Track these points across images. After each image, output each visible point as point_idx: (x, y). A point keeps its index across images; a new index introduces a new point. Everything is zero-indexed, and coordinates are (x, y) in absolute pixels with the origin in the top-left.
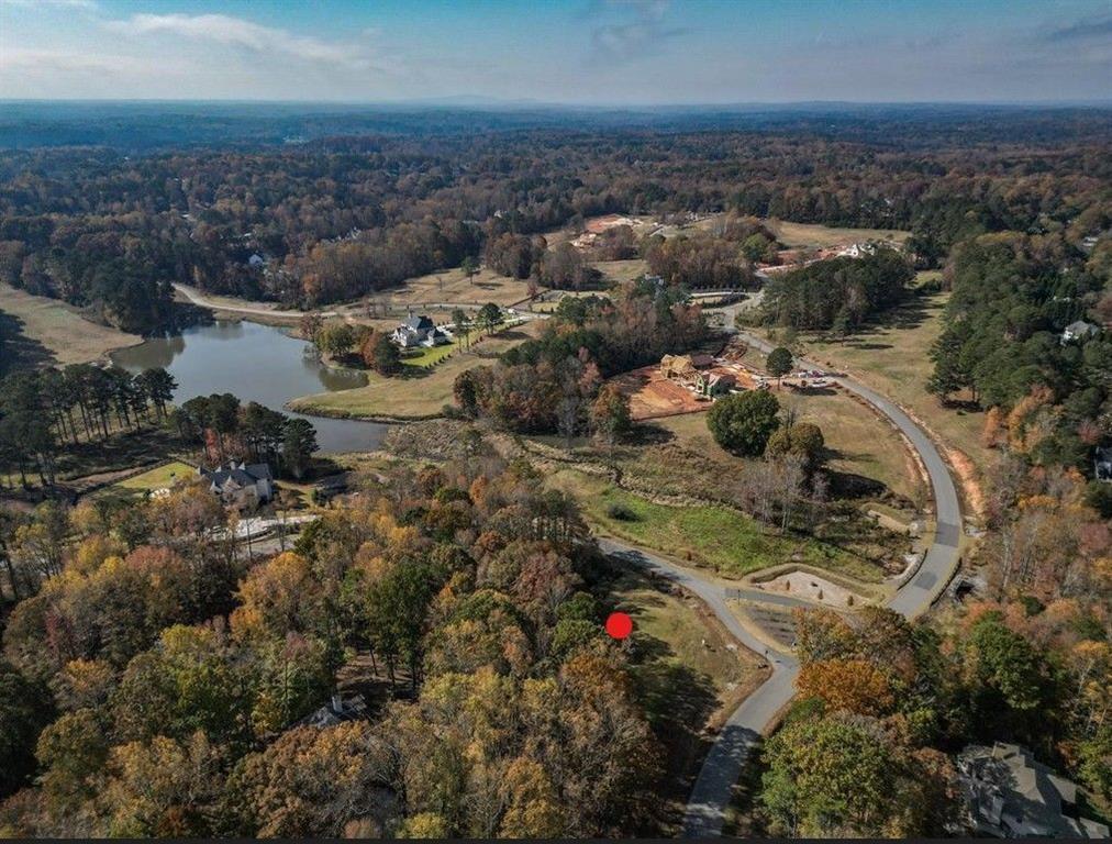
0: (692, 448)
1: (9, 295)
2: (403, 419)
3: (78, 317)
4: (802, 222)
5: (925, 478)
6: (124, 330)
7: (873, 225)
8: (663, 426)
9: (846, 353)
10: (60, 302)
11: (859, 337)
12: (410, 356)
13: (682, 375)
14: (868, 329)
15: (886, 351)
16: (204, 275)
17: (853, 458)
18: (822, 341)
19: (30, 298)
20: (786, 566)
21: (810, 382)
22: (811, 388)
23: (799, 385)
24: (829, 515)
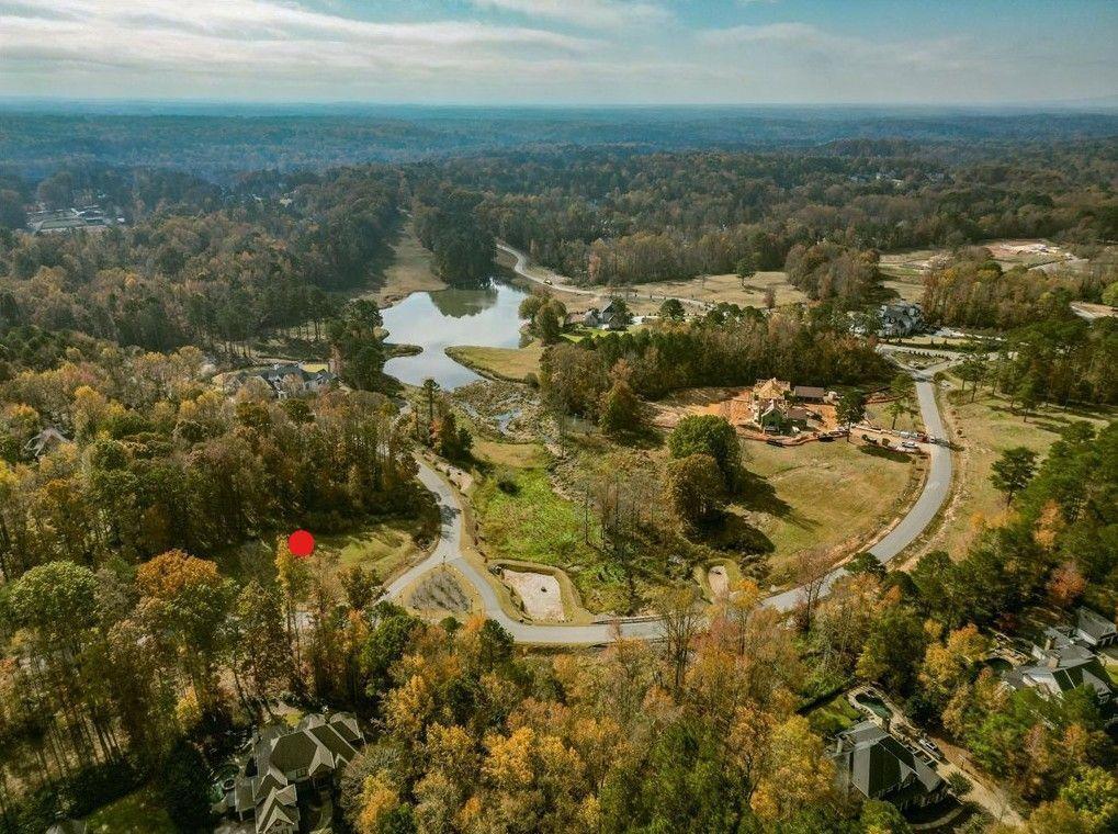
2: (497, 377)
9: (1012, 428)
16: (538, 249)
17: (792, 520)
18: (1011, 410)
21: (896, 443)
22: (890, 449)
23: (880, 442)
24: (676, 552)
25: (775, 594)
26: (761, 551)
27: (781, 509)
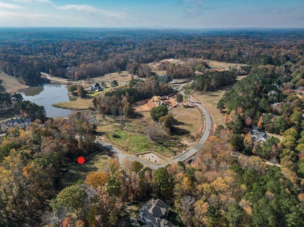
0: (146, 120)
1: (3, 75)
2: (78, 109)
3: (16, 81)
4: (219, 61)
5: (203, 131)
6: (26, 84)
7: (239, 62)
8: (143, 114)
9: (205, 97)
10: (14, 77)
11: (212, 93)
12: (90, 93)
13: (156, 101)
14: (216, 91)
15: (217, 97)
16: (52, 72)
17: (187, 125)
18: (201, 94)
19: (8, 76)
20: (149, 151)
21: (189, 105)
22: (190, 106)
23: (186, 105)
24: (171, 139)
25: (199, 141)
26: (188, 133)
27: (183, 124)
